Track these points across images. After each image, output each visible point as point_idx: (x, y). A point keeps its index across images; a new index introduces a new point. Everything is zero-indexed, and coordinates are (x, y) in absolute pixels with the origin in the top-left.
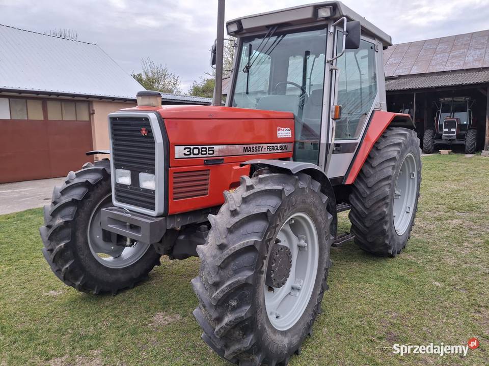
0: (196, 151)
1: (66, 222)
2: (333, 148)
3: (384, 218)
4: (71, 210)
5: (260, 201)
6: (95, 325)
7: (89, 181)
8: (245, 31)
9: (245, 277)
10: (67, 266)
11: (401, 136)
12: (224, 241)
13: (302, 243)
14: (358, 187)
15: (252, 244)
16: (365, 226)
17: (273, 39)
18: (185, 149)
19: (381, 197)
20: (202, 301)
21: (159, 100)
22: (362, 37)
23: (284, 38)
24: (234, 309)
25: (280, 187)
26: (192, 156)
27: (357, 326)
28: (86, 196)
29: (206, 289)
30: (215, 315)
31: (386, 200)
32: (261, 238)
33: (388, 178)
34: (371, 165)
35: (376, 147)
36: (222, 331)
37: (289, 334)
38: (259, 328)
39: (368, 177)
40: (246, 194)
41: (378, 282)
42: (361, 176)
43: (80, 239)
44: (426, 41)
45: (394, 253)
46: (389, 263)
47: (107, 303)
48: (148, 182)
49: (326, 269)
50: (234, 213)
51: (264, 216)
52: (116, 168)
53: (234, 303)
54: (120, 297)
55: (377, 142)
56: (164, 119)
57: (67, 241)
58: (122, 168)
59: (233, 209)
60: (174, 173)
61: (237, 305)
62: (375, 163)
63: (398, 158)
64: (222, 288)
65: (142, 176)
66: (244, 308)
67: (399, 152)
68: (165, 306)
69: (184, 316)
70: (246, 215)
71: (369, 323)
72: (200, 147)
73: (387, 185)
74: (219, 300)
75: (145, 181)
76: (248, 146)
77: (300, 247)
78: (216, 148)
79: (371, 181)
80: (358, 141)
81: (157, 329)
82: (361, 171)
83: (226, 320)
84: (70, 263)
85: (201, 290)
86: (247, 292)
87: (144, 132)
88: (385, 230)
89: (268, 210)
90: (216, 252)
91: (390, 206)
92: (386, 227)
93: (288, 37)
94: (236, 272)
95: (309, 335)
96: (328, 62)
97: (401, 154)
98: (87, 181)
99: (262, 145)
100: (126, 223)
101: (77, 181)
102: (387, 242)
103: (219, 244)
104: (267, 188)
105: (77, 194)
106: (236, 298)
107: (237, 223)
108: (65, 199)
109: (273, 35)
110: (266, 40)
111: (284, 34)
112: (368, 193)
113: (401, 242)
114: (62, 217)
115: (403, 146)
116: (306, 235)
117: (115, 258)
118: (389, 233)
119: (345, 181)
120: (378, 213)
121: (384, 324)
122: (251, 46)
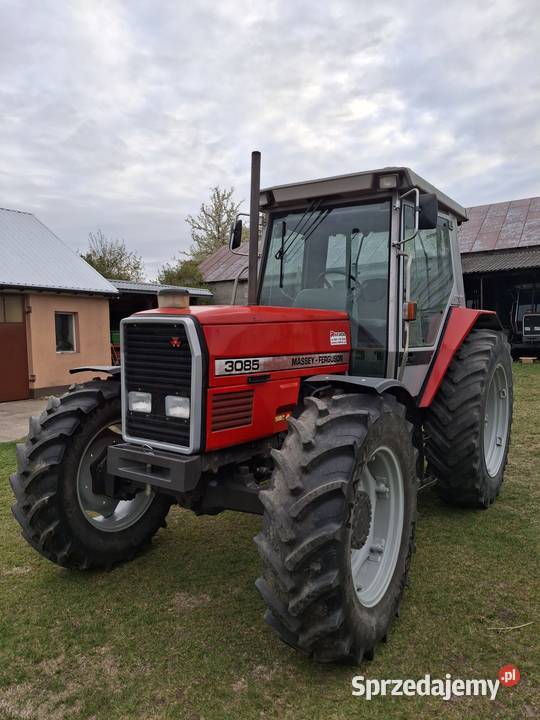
0: (239, 366)
1: (52, 466)
2: (405, 358)
3: (473, 453)
4: (57, 449)
5: (339, 430)
6: (92, 613)
7: (82, 408)
8: (276, 205)
9: (332, 532)
10: (52, 528)
11: (488, 340)
12: (299, 484)
13: (382, 487)
14: (435, 410)
15: (339, 486)
16: (447, 465)
17: (316, 215)
18: (226, 363)
19: (468, 426)
20: (271, 565)
21: (187, 300)
22: (440, 214)
23: (330, 214)
24: (317, 575)
25: (365, 412)
26: (234, 372)
27: (456, 602)
28: (77, 430)
29: (276, 551)
30: (290, 584)
31: (475, 429)
32: (347, 478)
33: (476, 398)
34: (452, 380)
35: (457, 357)
36: (302, 606)
37: (376, 613)
38: (348, 601)
39: (450, 398)
40: (321, 422)
41: (472, 542)
42: (440, 395)
43: (69, 491)
44: (491, 205)
45: (486, 502)
46: (481, 516)
47: (102, 582)
48: (177, 408)
49: (413, 523)
50: (308, 447)
51: (348, 450)
52: (129, 391)
53: (317, 568)
54: (118, 573)
55: (458, 350)
56: (203, 325)
57: (52, 494)
58: (137, 391)
59: (306, 442)
60: (215, 395)
61: (322, 570)
62: (457, 378)
63: (487, 370)
64: (302, 546)
65: (170, 400)
66: (331, 574)
67: (487, 362)
68: (184, 584)
69: (215, 597)
70: (325, 450)
71: (472, 598)
72: (243, 360)
73: (475, 407)
74: (298, 563)
75: (174, 406)
76: (297, 357)
77: (379, 494)
78: (261, 360)
79: (454, 403)
80: (434, 348)
81: (182, 615)
82: (439, 390)
83: (306, 591)
84: (56, 523)
85: (268, 552)
86: (333, 551)
87: (175, 342)
88: (474, 470)
89: (355, 442)
90: (288, 499)
91: (479, 435)
92: (476, 466)
93: (335, 212)
94: (319, 525)
95: (397, 615)
96: (394, 246)
97: (491, 364)
98: (79, 409)
99: (312, 356)
100: (146, 464)
101: (62, 409)
102: (478, 486)
103: (293, 487)
104: (348, 412)
105: (65, 427)
106: (319, 560)
107: (315, 459)
108: (48, 435)
109: (318, 210)
110: (307, 217)
111: (330, 209)
112: (450, 418)
113: (494, 486)
114: (45, 460)
115: (492, 354)
116: (387, 477)
117: (106, 517)
118: (480, 475)
119: (419, 403)
120: (465, 446)
121: (491, 599)
122: (284, 223)
